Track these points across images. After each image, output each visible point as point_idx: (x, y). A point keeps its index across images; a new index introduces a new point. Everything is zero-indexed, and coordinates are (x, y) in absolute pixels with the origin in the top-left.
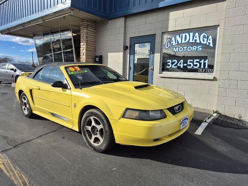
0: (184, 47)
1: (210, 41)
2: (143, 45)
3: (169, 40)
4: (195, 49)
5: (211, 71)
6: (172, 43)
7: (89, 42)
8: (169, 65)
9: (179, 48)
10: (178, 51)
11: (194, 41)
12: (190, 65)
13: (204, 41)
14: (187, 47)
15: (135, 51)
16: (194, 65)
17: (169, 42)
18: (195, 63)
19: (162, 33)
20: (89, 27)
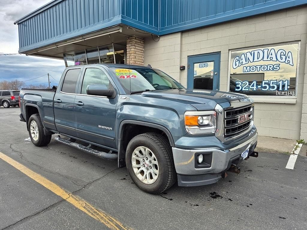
1: (289, 59)
2: (204, 65)
4: (271, 68)
5: (292, 93)
6: (241, 61)
7: (136, 62)
8: (238, 88)
10: (249, 71)
11: (269, 59)
12: (265, 87)
13: (282, 59)
14: (260, 66)
15: (195, 72)
16: (270, 87)
17: (238, 60)
18: (271, 85)
19: (229, 50)
20: (137, 45)
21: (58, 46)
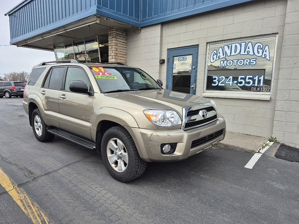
0: (234, 61)
1: (266, 53)
2: (183, 58)
3: (215, 51)
4: (247, 63)
8: (215, 83)
9: (227, 62)
10: (226, 65)
11: (246, 53)
12: (241, 83)
13: (258, 52)
14: (237, 61)
15: (174, 65)
16: (246, 82)
19: (207, 43)
20: (119, 37)
21: (43, 38)
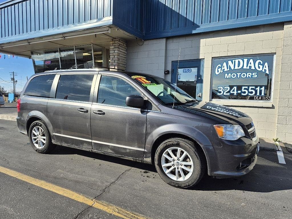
0: (237, 74)
2: (188, 70)
3: (220, 65)
5: (268, 98)
7: (120, 65)
8: (220, 92)
9: (231, 75)
10: (230, 77)
11: (248, 68)
12: (245, 92)
13: (259, 67)
14: (240, 74)
16: (249, 92)
18: (250, 90)
19: (212, 58)
21: (30, 43)
